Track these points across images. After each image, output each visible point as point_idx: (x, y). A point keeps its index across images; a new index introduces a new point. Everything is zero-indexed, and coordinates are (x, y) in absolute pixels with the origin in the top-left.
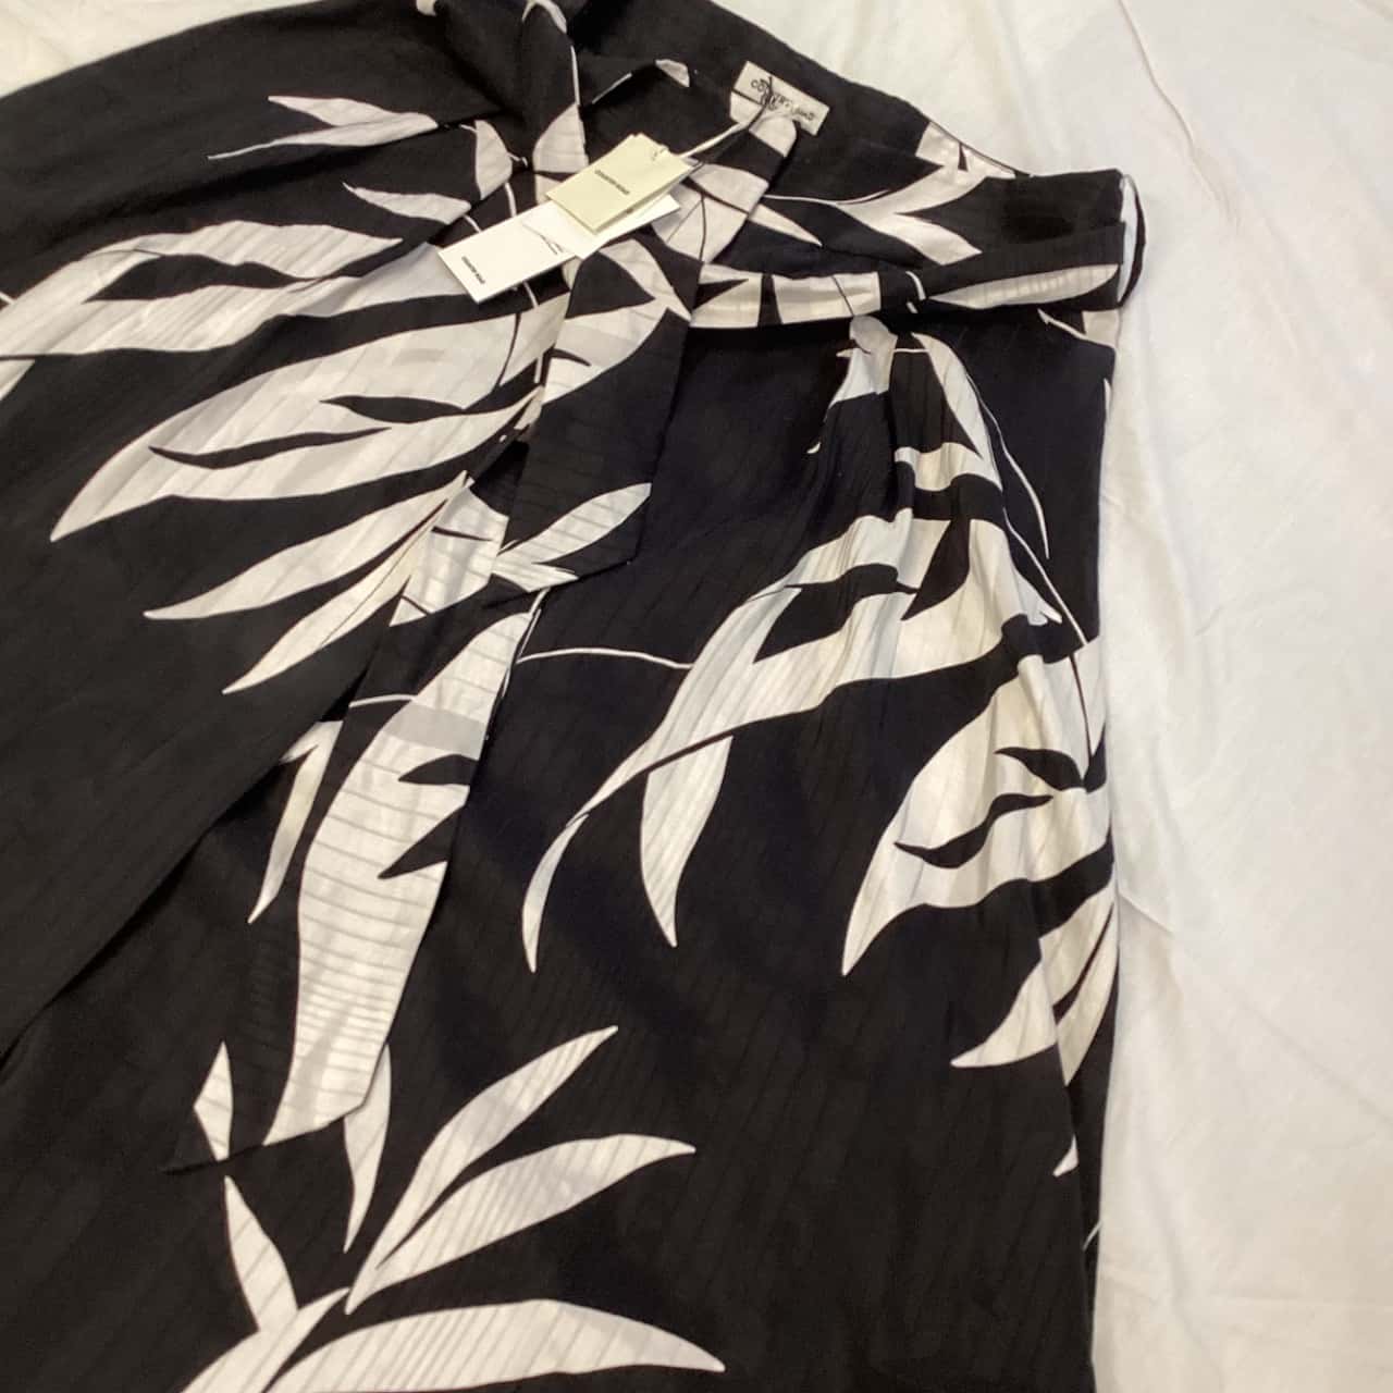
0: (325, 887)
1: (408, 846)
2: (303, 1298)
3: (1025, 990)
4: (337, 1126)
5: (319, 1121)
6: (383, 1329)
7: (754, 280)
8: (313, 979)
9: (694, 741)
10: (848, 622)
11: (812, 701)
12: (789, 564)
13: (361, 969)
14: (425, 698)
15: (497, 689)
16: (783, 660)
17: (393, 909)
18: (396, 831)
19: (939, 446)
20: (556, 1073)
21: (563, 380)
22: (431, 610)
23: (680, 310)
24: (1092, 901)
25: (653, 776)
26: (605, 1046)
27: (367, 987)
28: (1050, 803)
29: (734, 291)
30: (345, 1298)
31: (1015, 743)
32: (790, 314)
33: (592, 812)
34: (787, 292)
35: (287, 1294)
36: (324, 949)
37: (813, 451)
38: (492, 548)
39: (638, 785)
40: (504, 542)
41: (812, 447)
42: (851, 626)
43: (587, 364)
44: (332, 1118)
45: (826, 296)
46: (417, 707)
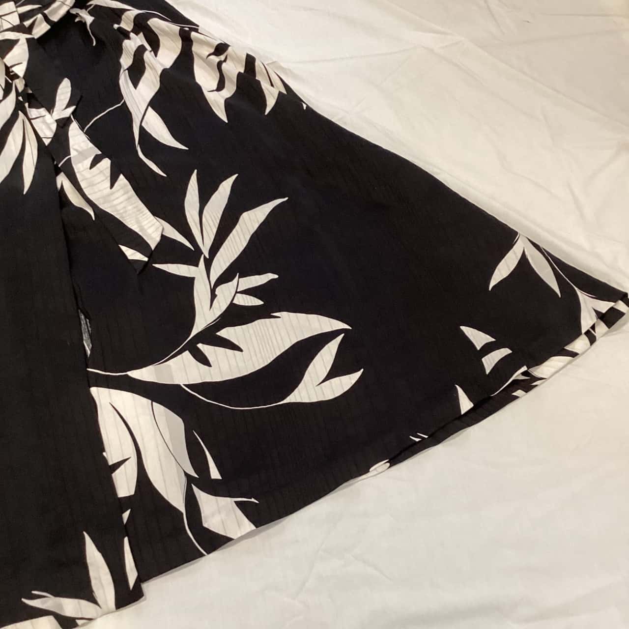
0: (101, 201)
1: (109, 178)
2: (197, 265)
3: (263, 87)
4: (163, 236)
5: (158, 239)
6: (218, 254)
7: (40, 16)
8: (123, 217)
9: (143, 113)
10: (146, 65)
11: (157, 86)
12: (119, 66)
13: (130, 208)
14: (73, 153)
15: (87, 139)
16: (141, 85)
17: (121, 192)
18: (103, 178)
19: (121, 19)
20: (195, 189)
21: (20, 70)
22: (52, 136)
23: (29, 36)
24: (256, 64)
25: (143, 125)
26: (198, 174)
27: (135, 210)
28: (228, 57)
29: (37, 23)
30: (204, 256)
31: (208, 53)
32: (55, 18)
33: (139, 143)
34: (50, 12)
35: (193, 268)
36: (117, 211)
37: (94, 44)
38: (48, 116)
39: (142, 129)
40: (50, 113)
41: (93, 43)
42: (148, 65)
43: (21, 63)
44: (160, 235)
45: (59, 7)
46: (74, 157)
